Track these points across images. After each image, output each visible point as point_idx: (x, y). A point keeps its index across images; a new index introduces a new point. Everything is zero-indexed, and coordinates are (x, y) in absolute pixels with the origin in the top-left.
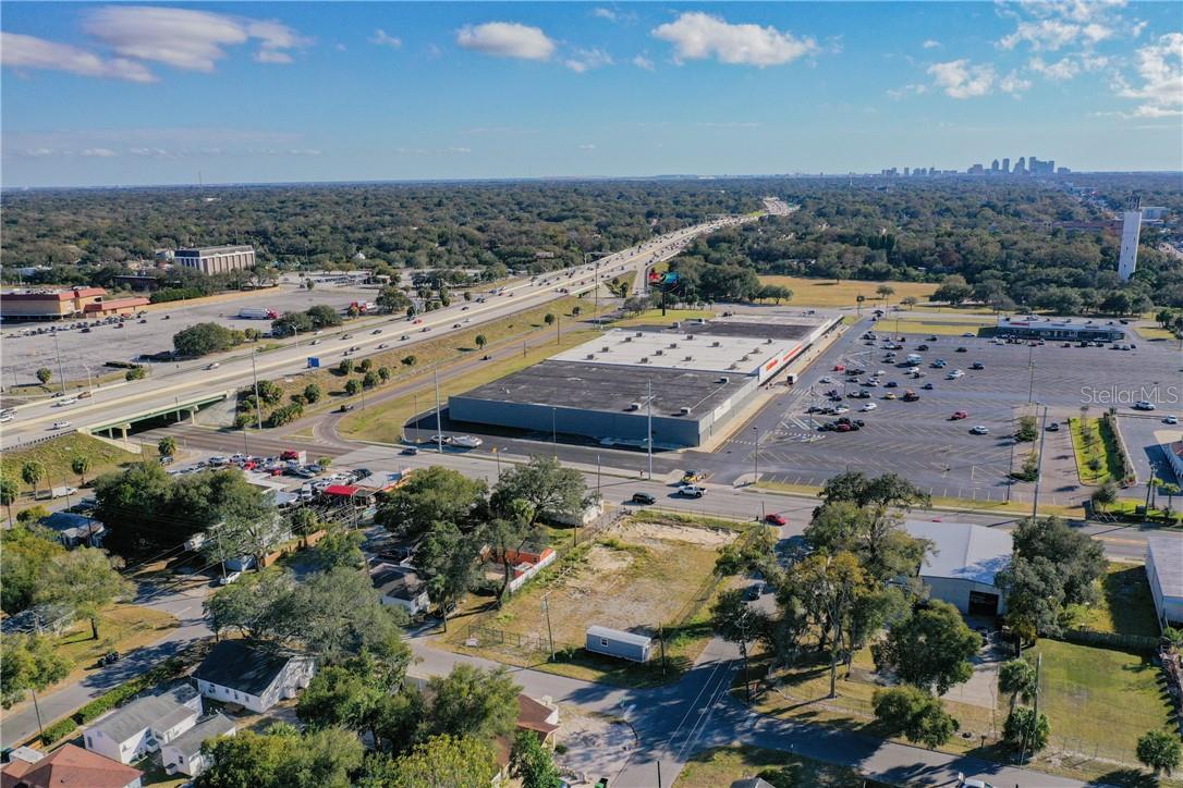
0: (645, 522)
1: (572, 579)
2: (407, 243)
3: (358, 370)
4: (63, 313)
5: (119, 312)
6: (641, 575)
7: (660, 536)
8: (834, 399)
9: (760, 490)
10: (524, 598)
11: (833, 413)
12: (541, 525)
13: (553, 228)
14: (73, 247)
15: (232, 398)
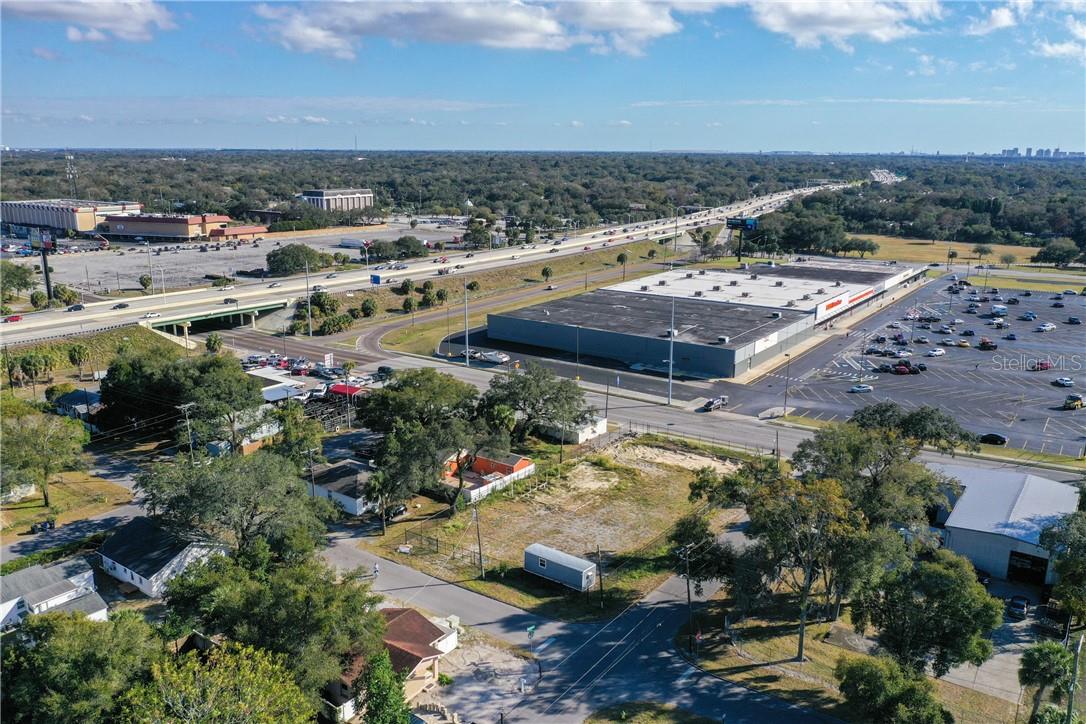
0: (647, 445)
1: (544, 495)
2: (515, 195)
3: (418, 290)
4: (191, 235)
5: (239, 237)
6: (621, 497)
7: (659, 460)
8: (899, 344)
9: (787, 424)
10: (483, 510)
11: (892, 355)
12: (534, 439)
13: (652, 186)
14: (228, 189)
15: (291, 307)
